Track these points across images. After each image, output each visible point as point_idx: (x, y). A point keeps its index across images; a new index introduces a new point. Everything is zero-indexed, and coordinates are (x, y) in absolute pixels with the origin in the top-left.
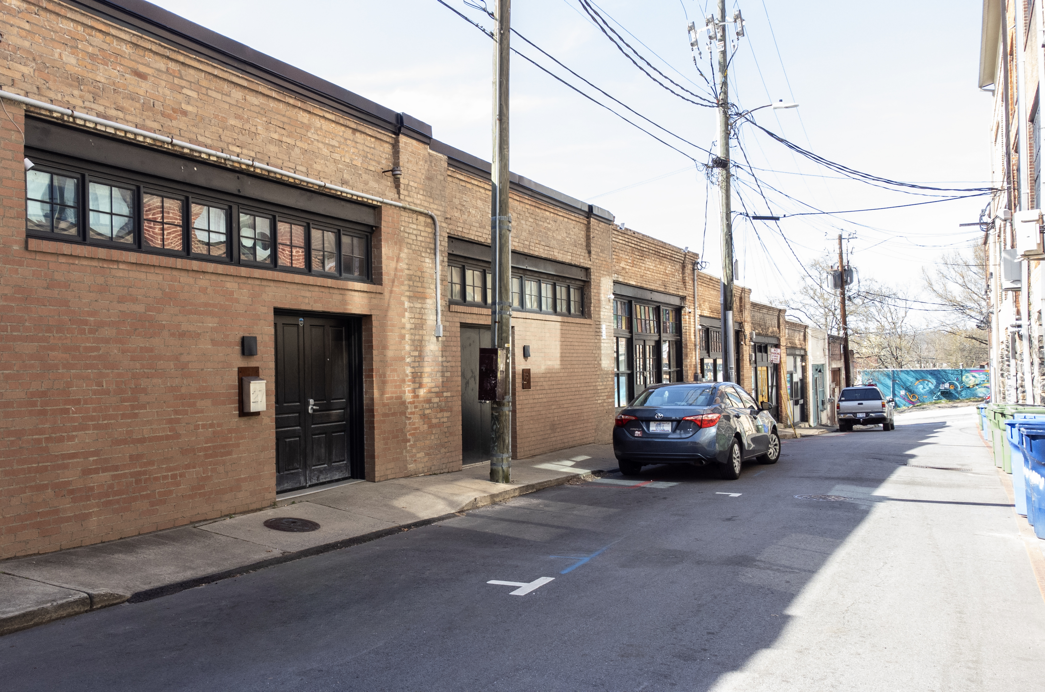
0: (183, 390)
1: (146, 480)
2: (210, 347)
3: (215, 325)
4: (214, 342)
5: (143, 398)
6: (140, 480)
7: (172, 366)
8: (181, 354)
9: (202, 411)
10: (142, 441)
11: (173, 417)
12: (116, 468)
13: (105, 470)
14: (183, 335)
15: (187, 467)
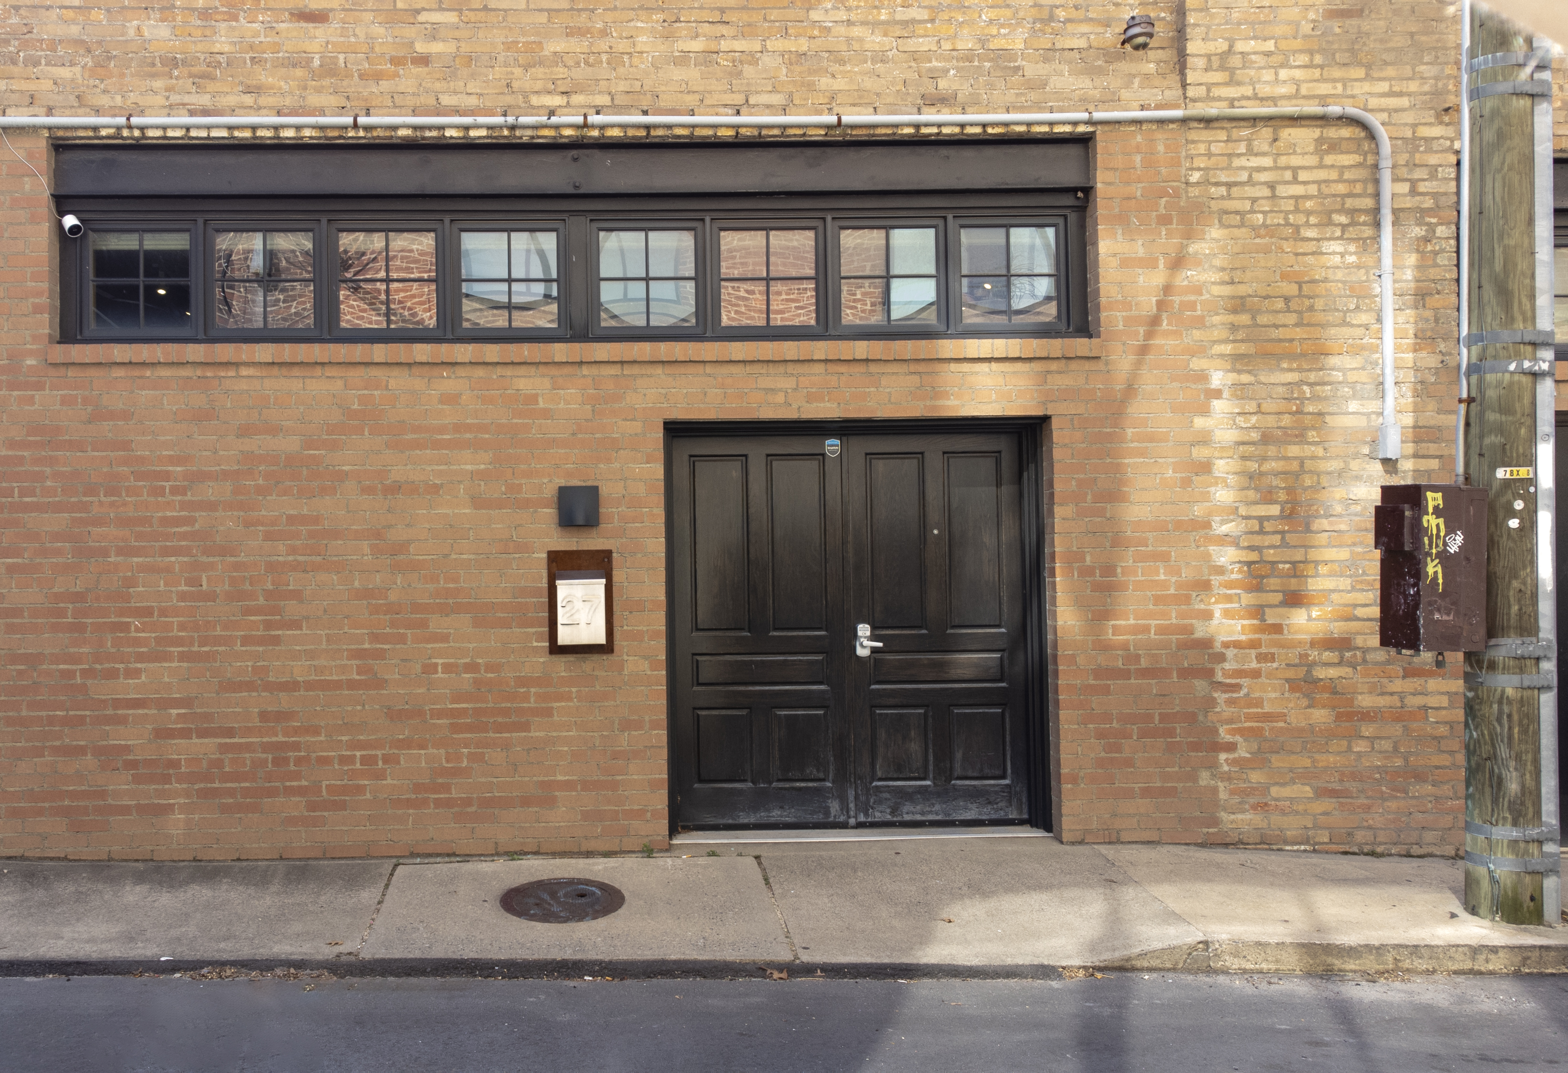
0: (393, 597)
1: (299, 761)
2: (467, 511)
3: (482, 467)
4: (478, 502)
5: (292, 609)
6: (286, 760)
7: (367, 550)
8: (390, 526)
9: (445, 638)
10: (291, 686)
11: (367, 646)
12: (230, 732)
13: (203, 733)
14: (394, 489)
15: (407, 744)
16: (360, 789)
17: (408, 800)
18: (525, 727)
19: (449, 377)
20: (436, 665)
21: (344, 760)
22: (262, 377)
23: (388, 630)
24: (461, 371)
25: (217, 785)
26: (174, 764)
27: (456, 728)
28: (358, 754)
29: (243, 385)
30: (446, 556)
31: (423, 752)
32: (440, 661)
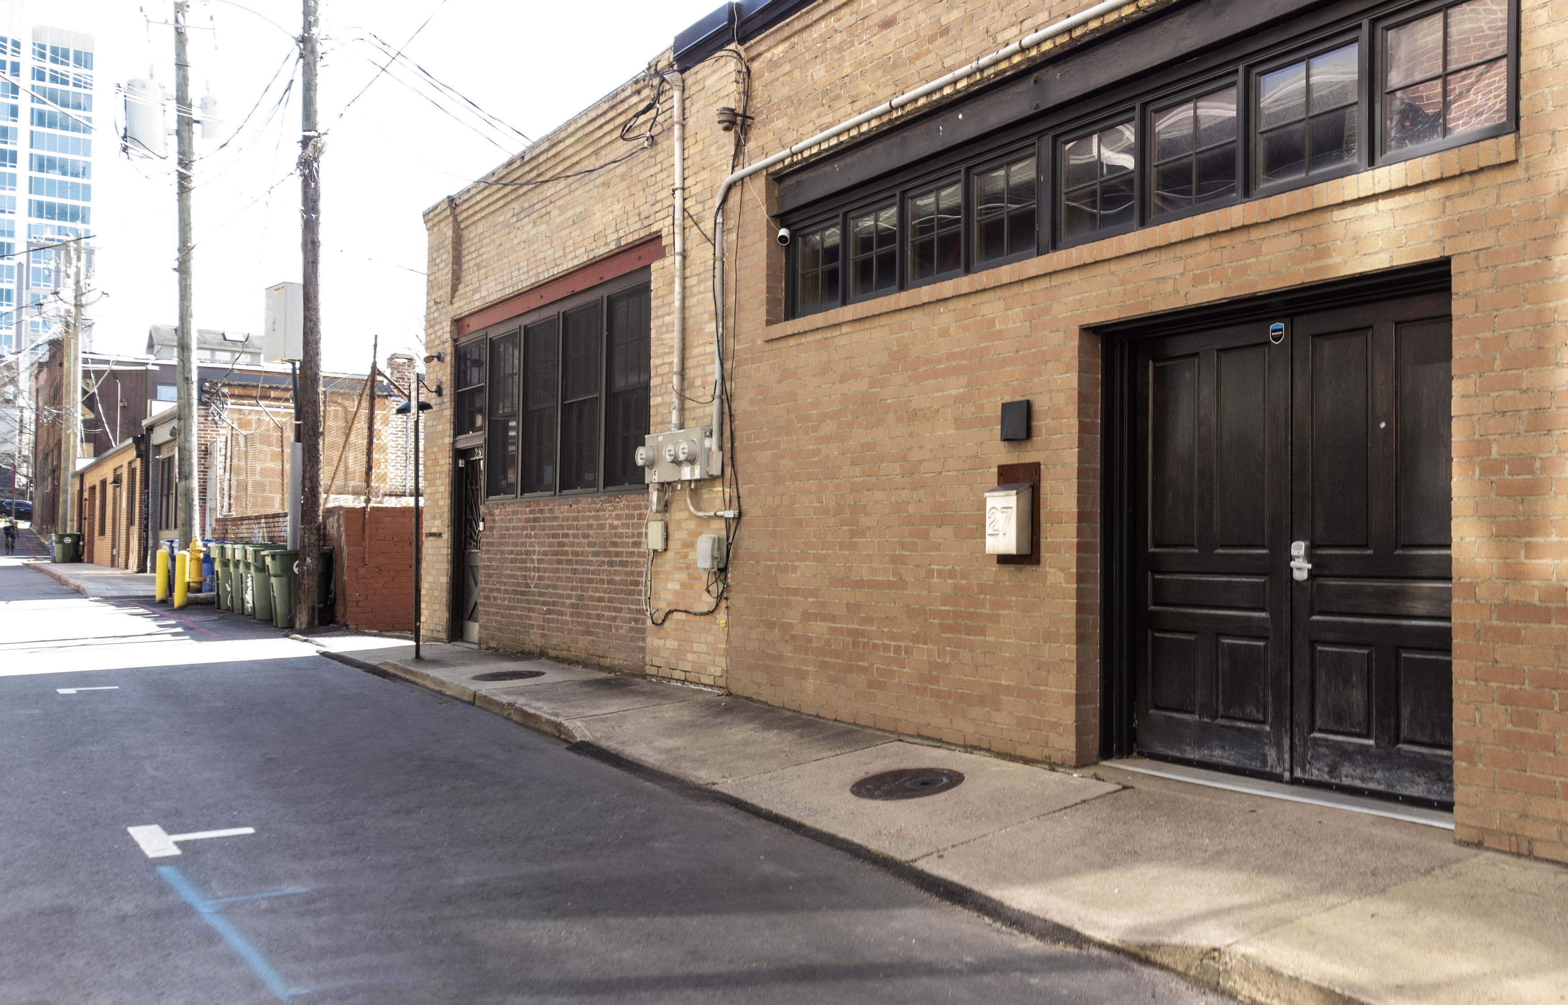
0: (911, 509)
1: (865, 644)
2: (952, 432)
3: (962, 390)
4: (960, 423)
6: (858, 643)
8: (910, 449)
9: (937, 547)
10: (860, 584)
14: (913, 416)
16: (892, 672)
17: (917, 687)
18: (982, 631)
19: (944, 313)
20: (933, 570)
21: (886, 648)
22: (852, 333)
23: (908, 539)
24: (951, 305)
25: (827, 659)
26: (809, 640)
27: (944, 628)
28: (893, 644)
29: (843, 341)
30: (940, 473)
31: (925, 647)
32: (935, 567)
